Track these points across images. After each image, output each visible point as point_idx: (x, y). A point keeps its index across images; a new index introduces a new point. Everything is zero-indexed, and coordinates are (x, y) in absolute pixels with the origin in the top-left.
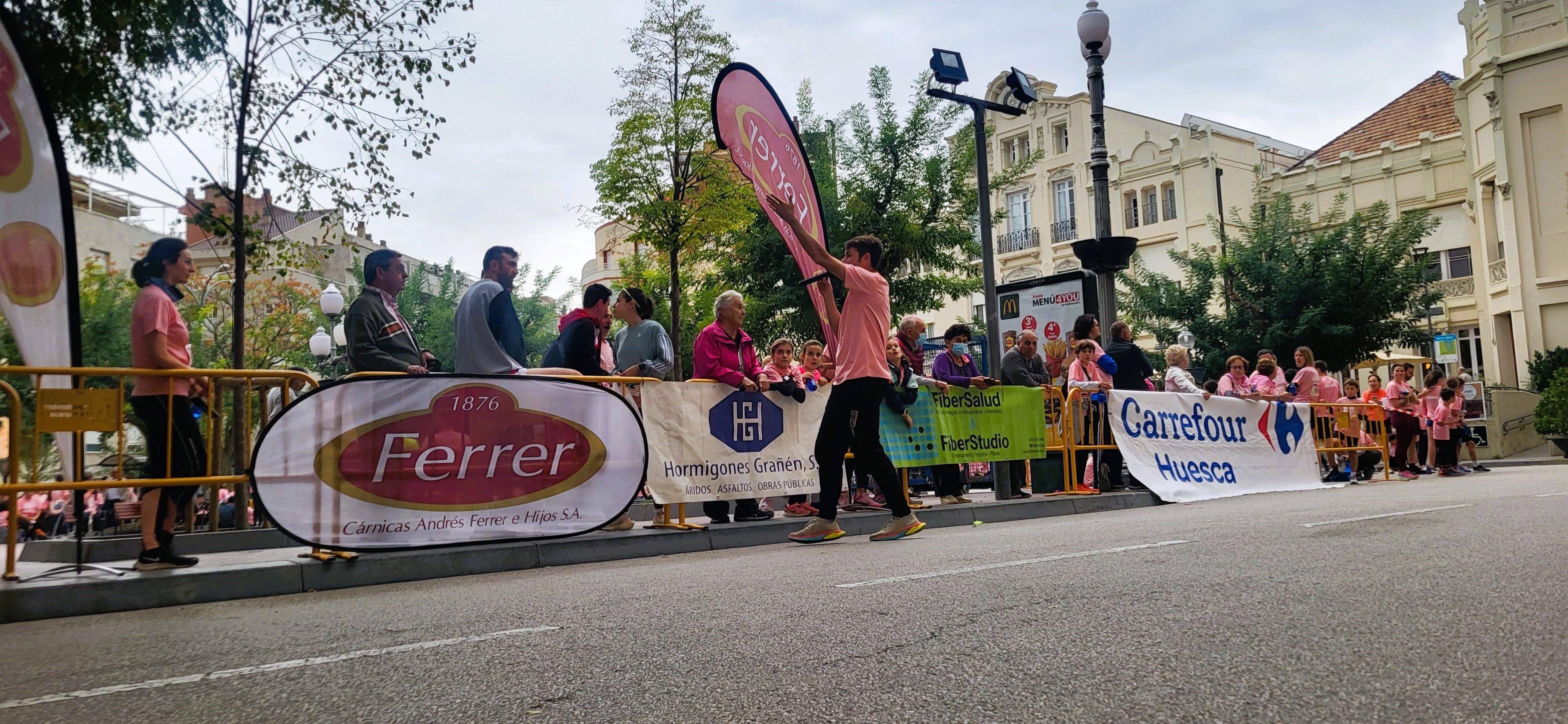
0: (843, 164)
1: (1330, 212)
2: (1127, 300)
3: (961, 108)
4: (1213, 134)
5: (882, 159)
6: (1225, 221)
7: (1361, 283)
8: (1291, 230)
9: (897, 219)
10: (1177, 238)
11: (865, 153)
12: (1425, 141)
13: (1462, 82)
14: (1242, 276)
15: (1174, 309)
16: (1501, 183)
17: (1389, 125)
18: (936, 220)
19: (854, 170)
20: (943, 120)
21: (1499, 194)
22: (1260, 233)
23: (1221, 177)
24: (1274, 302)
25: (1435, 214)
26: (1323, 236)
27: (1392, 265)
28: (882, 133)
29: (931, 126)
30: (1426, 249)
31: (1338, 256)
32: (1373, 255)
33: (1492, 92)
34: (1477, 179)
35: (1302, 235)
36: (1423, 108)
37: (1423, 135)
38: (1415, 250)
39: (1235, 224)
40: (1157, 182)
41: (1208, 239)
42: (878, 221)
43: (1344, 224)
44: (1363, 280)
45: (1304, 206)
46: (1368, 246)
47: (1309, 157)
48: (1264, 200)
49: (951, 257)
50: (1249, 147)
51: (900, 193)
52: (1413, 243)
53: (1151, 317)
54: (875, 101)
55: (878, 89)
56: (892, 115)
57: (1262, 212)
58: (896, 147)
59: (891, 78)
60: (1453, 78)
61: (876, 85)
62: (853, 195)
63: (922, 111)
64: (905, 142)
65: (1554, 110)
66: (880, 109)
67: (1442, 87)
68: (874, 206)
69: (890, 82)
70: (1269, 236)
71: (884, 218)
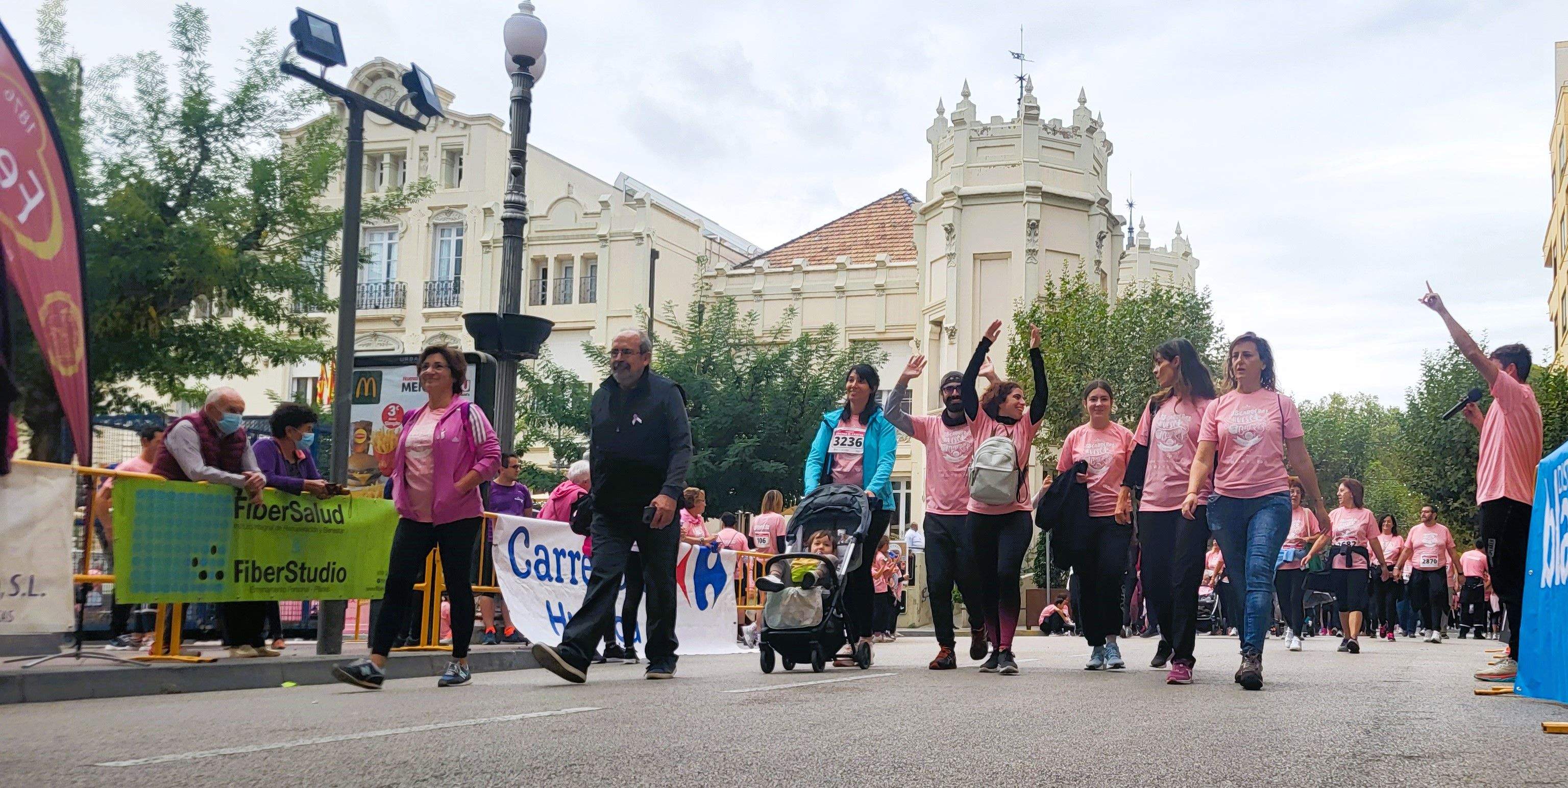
0: (113, 135)
1: (777, 327)
2: (522, 399)
3: (320, 97)
4: (652, 205)
5: (181, 142)
6: (655, 317)
7: (802, 414)
8: (731, 341)
9: (196, 236)
10: (593, 328)
11: (151, 127)
12: (881, 264)
13: (924, 206)
15: (582, 419)
16: (948, 326)
17: (846, 238)
18: (259, 247)
19: (128, 148)
20: (288, 108)
21: (945, 335)
22: (696, 339)
23: (657, 261)
24: (702, 425)
25: (884, 348)
26: (766, 354)
27: (835, 399)
28: (185, 104)
29: (269, 111)
31: (780, 380)
32: (817, 384)
33: (951, 225)
34: (927, 316)
35: (745, 349)
36: (883, 226)
37: (881, 256)
39: (670, 322)
40: (577, 252)
42: (161, 232)
43: (788, 342)
44: (802, 413)
45: (750, 315)
46: (813, 373)
47: (759, 257)
48: (703, 299)
49: (277, 304)
50: (693, 231)
51: (203, 198)
53: (551, 424)
54: (179, 55)
55: (187, 38)
56: (205, 81)
57: (701, 313)
58: (206, 129)
59: (211, 28)
60: (915, 200)
61: (184, 32)
62: (122, 186)
63: (256, 87)
64: (223, 125)
65: (1004, 256)
66: (187, 68)
67: (903, 207)
68: (158, 209)
69: (208, 33)
70: (707, 344)
71: (172, 230)
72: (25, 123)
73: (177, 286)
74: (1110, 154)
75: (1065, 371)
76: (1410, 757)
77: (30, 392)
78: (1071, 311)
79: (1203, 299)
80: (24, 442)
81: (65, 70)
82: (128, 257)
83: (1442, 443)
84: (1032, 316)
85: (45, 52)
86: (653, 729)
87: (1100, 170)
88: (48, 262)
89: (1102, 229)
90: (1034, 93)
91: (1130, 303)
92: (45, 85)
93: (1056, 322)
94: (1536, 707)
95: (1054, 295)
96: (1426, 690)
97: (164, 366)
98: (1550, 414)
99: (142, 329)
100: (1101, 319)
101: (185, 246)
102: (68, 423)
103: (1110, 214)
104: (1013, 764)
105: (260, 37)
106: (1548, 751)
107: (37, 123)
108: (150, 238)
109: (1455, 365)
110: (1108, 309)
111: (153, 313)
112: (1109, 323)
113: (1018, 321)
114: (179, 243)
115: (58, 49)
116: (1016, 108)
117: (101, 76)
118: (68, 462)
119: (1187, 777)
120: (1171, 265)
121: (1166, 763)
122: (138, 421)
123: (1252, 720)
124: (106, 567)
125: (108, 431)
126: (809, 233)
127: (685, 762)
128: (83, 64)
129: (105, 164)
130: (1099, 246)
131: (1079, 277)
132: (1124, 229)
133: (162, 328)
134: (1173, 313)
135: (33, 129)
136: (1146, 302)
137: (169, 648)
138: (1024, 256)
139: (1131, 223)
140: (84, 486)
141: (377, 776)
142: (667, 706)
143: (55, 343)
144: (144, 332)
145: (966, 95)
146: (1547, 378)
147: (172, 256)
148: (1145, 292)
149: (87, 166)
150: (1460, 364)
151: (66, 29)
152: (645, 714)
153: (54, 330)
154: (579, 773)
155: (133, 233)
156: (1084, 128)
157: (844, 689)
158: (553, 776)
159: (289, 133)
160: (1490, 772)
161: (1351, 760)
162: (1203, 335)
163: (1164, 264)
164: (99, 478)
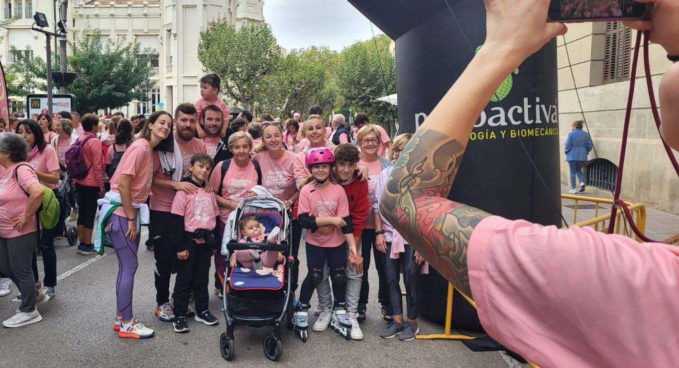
12: (145, 6)
16: (173, 32)
21: (172, 36)
34: (165, 28)
65: (195, 6)
130: (230, 3)
131: (224, 19)
138: (202, 7)
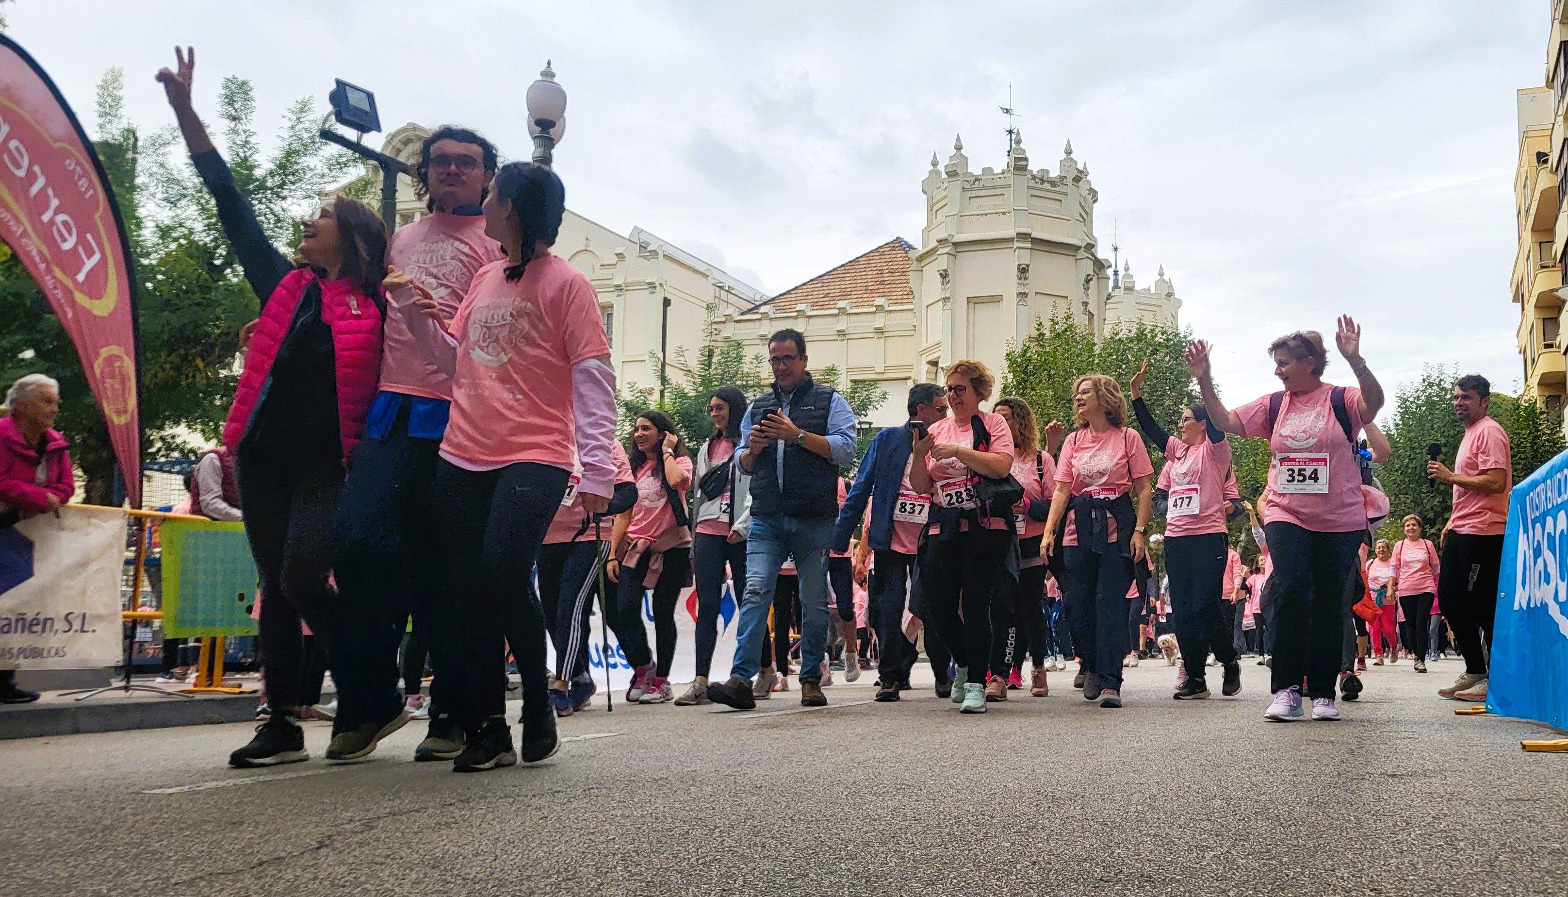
0: (165, 199)
3: (355, 161)
4: (664, 256)
6: (667, 361)
12: (880, 308)
13: (919, 253)
14: (681, 428)
17: (847, 284)
19: (179, 212)
20: (326, 171)
22: (706, 381)
23: (669, 308)
25: (882, 387)
29: (309, 174)
30: (870, 424)
33: (945, 270)
34: (924, 356)
35: (752, 390)
36: (881, 272)
37: (879, 301)
38: (860, 423)
39: (681, 366)
41: (648, 380)
42: (209, 289)
45: (757, 358)
47: (765, 303)
48: (712, 343)
50: (702, 279)
52: (860, 415)
54: (227, 124)
55: (234, 109)
56: (251, 148)
57: (710, 356)
58: (251, 192)
59: (256, 99)
60: (911, 247)
61: (231, 103)
62: (173, 246)
63: (297, 152)
64: (267, 189)
65: (996, 299)
66: (234, 136)
67: (900, 254)
68: (206, 267)
69: (253, 104)
70: (716, 386)
71: (218, 288)
72: (83, 189)
73: (223, 339)
74: (1095, 202)
75: (1056, 407)
76: (1394, 776)
77: (84, 441)
78: (1061, 350)
79: (1185, 337)
80: (80, 487)
81: (122, 140)
82: (178, 313)
83: (1418, 472)
84: (1024, 356)
85: (104, 124)
86: (667, 754)
87: (1086, 217)
88: (103, 318)
89: (1088, 272)
90: (1021, 145)
91: (1116, 341)
92: (103, 154)
93: (1046, 360)
94: (1516, 725)
95: (1044, 335)
96: (1408, 711)
97: (210, 414)
98: (1522, 443)
99: (190, 380)
100: (1089, 357)
101: (231, 301)
102: (120, 468)
103: (1096, 258)
104: (1011, 785)
105: (299, 106)
106: (1528, 769)
107: (95, 190)
108: (198, 295)
109: (1429, 397)
110: (1095, 348)
111: (201, 365)
112: (1097, 361)
113: (1010, 360)
114: (225, 299)
115: (116, 120)
116: (1006, 159)
117: (153, 145)
118: (120, 506)
119: (1178, 797)
120: (1154, 305)
121: (1158, 783)
122: (185, 465)
123: (1240, 741)
124: (154, 604)
125: (157, 476)
126: (812, 280)
127: (697, 784)
128: (138, 134)
129: (157, 226)
130: (1086, 288)
131: (1067, 319)
132: (1110, 272)
133: (208, 378)
134: (1157, 350)
135: (91, 196)
136: (1131, 341)
137: (212, 680)
138: (1015, 299)
139: (1116, 267)
140: (135, 528)
141: (407, 801)
142: (680, 731)
143: (110, 394)
144: (191, 383)
145: (959, 148)
146: (1518, 409)
147: (219, 310)
148: (1130, 331)
149: (140, 228)
150: (1434, 396)
151: (122, 102)
152: (659, 740)
153: (109, 382)
154: (597, 796)
155: (183, 290)
156: (1070, 177)
157: (849, 714)
158: (572, 800)
159: (327, 195)
160: (1471, 789)
161: (1336, 779)
162: (1186, 372)
163: (1147, 305)
164: (148, 520)
